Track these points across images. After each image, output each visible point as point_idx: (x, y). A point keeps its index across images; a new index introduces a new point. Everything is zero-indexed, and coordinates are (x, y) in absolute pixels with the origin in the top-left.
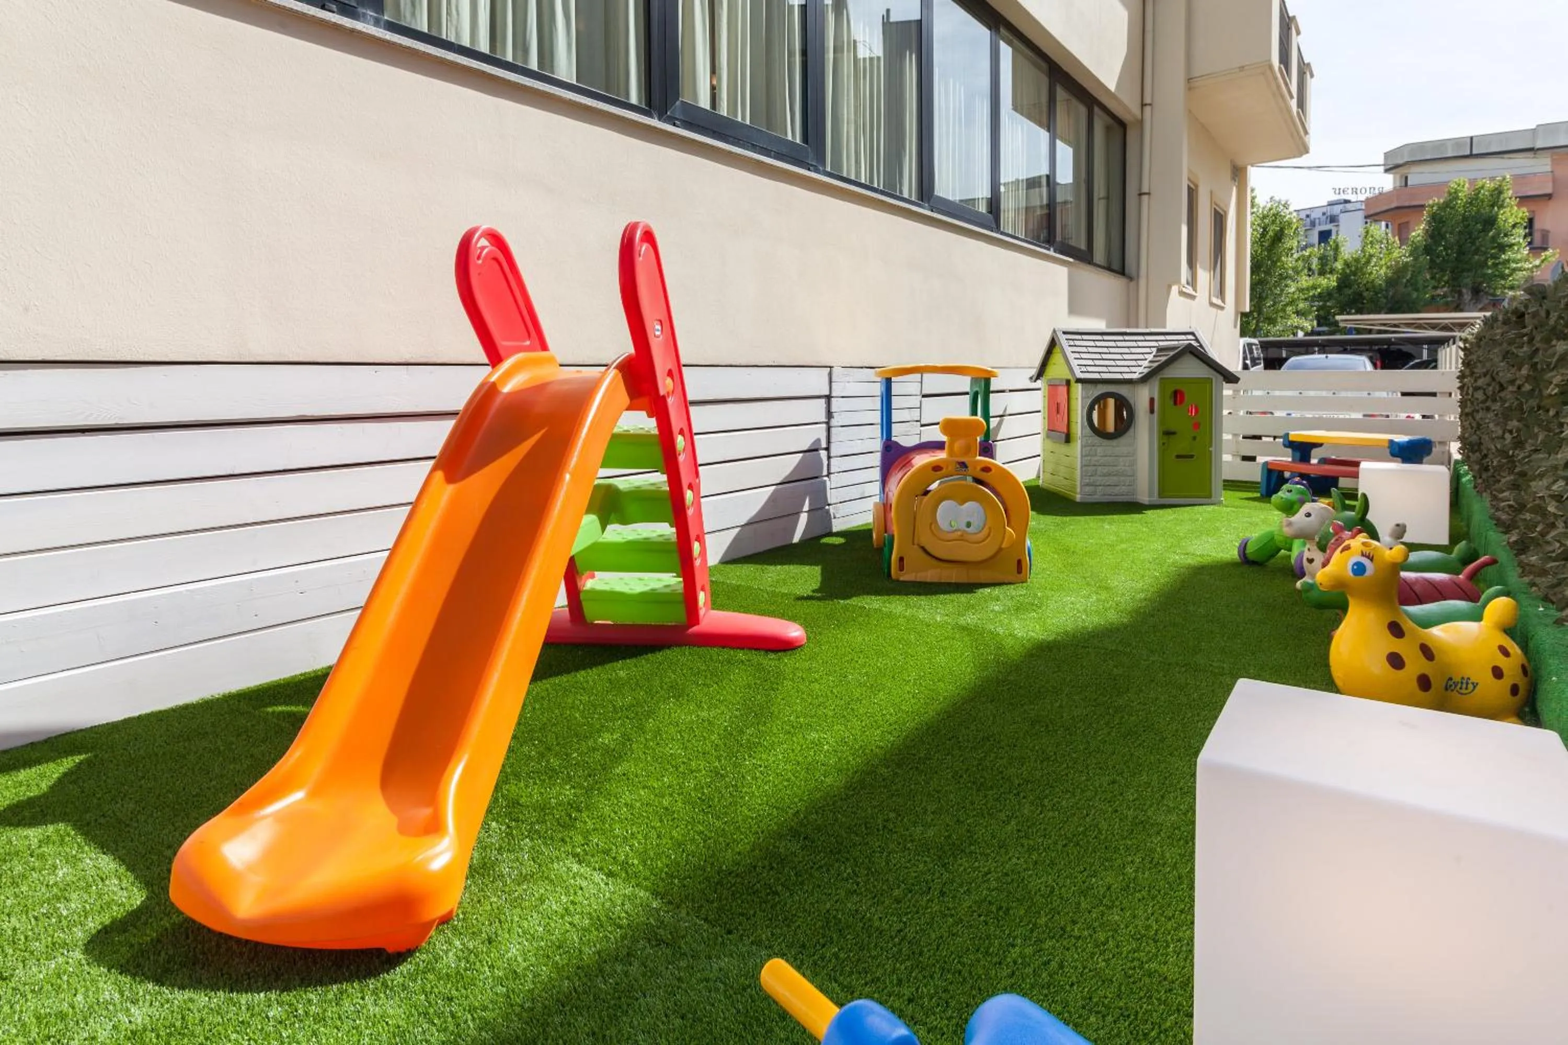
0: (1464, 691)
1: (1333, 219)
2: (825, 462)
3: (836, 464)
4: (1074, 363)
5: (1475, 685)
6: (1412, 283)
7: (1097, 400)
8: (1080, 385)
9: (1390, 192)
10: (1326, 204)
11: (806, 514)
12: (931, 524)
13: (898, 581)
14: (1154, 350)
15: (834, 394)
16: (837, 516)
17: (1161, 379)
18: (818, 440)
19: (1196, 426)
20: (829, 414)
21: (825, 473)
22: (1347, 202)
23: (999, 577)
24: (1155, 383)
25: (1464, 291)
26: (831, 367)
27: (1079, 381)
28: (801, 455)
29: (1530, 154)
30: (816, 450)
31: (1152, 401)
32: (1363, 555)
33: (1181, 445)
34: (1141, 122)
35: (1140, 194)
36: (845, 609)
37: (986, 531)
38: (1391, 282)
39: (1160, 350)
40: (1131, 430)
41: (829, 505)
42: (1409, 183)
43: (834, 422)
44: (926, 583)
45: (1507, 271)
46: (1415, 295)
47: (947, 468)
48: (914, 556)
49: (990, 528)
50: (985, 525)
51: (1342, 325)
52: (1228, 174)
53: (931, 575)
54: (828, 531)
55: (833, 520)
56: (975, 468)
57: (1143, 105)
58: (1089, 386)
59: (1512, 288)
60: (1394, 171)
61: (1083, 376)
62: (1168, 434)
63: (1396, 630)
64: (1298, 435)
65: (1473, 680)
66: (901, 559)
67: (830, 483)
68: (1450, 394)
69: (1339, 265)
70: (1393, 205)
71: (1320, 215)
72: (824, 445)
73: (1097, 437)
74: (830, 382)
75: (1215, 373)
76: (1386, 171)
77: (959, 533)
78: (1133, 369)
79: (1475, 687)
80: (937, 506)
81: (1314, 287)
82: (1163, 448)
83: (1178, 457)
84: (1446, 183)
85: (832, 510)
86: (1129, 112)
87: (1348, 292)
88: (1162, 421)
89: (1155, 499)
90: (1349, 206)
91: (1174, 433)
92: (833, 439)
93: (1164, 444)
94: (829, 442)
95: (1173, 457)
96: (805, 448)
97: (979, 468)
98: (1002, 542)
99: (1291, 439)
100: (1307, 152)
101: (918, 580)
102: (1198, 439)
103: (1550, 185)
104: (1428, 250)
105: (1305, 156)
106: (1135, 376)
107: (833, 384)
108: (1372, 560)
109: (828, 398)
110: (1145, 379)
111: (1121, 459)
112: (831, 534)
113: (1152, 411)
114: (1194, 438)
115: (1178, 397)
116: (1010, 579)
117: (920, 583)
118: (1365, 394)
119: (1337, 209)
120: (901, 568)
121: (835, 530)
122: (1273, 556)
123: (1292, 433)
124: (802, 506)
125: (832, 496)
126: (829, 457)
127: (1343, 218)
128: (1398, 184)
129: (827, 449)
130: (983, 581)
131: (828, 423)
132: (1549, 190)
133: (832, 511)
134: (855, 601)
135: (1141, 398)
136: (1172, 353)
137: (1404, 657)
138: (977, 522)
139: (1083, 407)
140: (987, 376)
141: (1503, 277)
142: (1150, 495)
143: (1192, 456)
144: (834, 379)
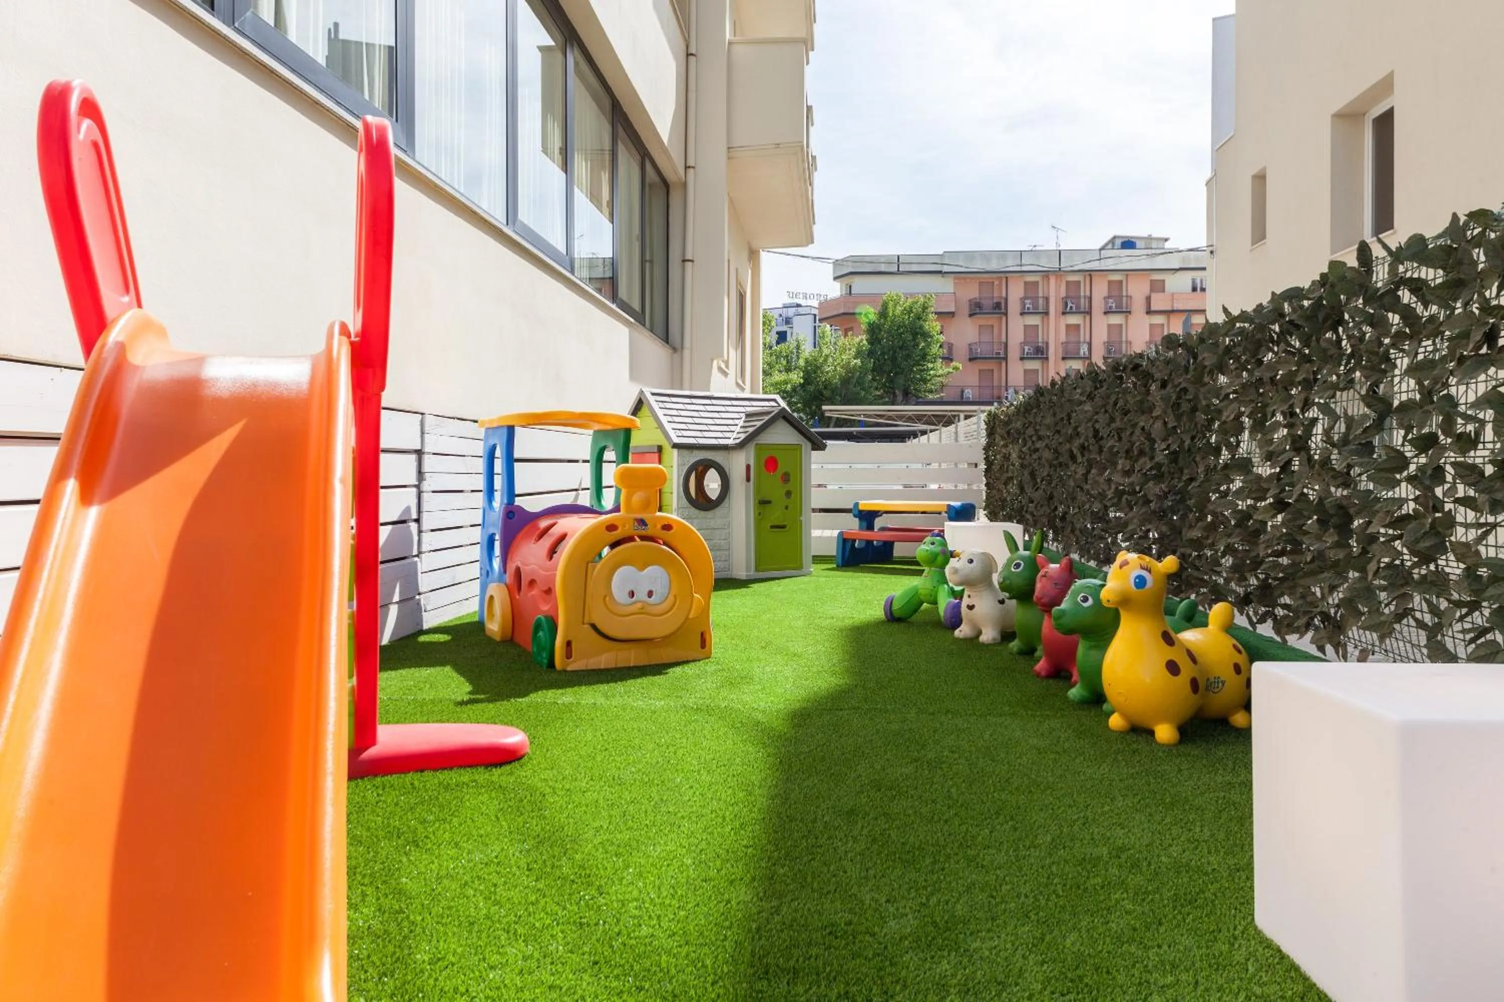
0: (1216, 690)
1: (788, 321)
2: (416, 538)
3: (430, 541)
4: (668, 427)
5: (1223, 683)
6: (860, 382)
7: (693, 468)
8: (675, 451)
9: (835, 300)
10: (781, 306)
11: (396, 606)
12: (605, 597)
13: (565, 671)
14: (743, 415)
15: (426, 450)
16: (428, 608)
17: (757, 444)
18: (408, 510)
19: (788, 494)
20: (420, 474)
21: (415, 552)
22: (798, 306)
23: (682, 655)
24: (751, 449)
25: (897, 391)
26: (422, 414)
27: (676, 446)
28: (390, 527)
29: (939, 276)
30: (403, 522)
31: (748, 467)
32: (1142, 568)
33: (775, 515)
34: (685, 185)
35: (684, 261)
36: (537, 707)
37: (671, 598)
38: (845, 381)
39: (748, 415)
40: (727, 500)
41: (419, 594)
42: (853, 292)
43: (426, 486)
44: (601, 670)
45: (929, 378)
46: (863, 393)
47: (624, 526)
48: (585, 639)
49: (675, 596)
50: (669, 593)
51: (827, 414)
52: (745, 254)
53: (606, 659)
54: (419, 628)
55: (424, 614)
56: (655, 526)
57: (687, 167)
58: (685, 452)
59: (931, 391)
60: (839, 280)
61: (677, 440)
62: (763, 502)
63: (1168, 639)
64: (866, 504)
65: (1222, 679)
66: (569, 644)
67: (424, 563)
68: (976, 465)
69: (802, 363)
70: (842, 311)
71: (776, 316)
72: (414, 516)
73: (693, 509)
74: (423, 433)
75: (805, 440)
76: (835, 278)
77: (639, 605)
78: (728, 435)
79: (1223, 685)
80: (612, 575)
81: (786, 382)
82: (760, 517)
83: (772, 527)
84: (880, 295)
85: (423, 599)
86: (676, 172)
87: (811, 388)
88: (758, 490)
89: (753, 574)
90: (800, 309)
91: (769, 502)
92: (425, 507)
93: (760, 514)
94: (419, 511)
95: (769, 526)
96: (395, 519)
97: (659, 526)
98: (689, 613)
99: (861, 508)
100: (813, 242)
101: (589, 668)
102: (790, 506)
103: (953, 304)
104: (871, 353)
105: (811, 246)
106: (730, 442)
107: (426, 436)
108: (1150, 572)
109: (419, 453)
110: (741, 445)
111: (718, 532)
112: (422, 632)
113: (748, 479)
114: (787, 508)
115: (771, 464)
116: (690, 655)
117: (594, 670)
118: (904, 466)
119: (791, 312)
120: (569, 655)
121: (426, 626)
122: (916, 611)
123: (861, 502)
124: (392, 595)
125: (424, 582)
126: (420, 532)
127: (796, 320)
128: (844, 292)
129: (417, 521)
130: (665, 661)
131: (418, 487)
132: (953, 309)
133: (422, 602)
134: (537, 697)
135: (737, 464)
136: (767, 418)
137: (1179, 663)
138: (660, 590)
139: (679, 476)
140: (628, 426)
141: (925, 381)
142: (748, 569)
143: (783, 527)
144: (427, 429)
